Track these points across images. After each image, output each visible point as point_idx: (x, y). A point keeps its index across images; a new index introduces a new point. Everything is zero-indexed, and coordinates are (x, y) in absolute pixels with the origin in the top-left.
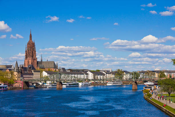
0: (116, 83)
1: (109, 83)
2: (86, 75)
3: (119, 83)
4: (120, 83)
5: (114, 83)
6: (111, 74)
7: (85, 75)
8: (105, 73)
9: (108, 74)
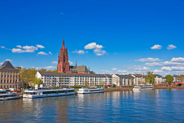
0: (145, 88)
1: (136, 88)
2: (109, 78)
3: (149, 88)
4: (151, 88)
5: (143, 88)
6: (142, 77)
7: (107, 77)
8: (134, 76)
9: (138, 77)
